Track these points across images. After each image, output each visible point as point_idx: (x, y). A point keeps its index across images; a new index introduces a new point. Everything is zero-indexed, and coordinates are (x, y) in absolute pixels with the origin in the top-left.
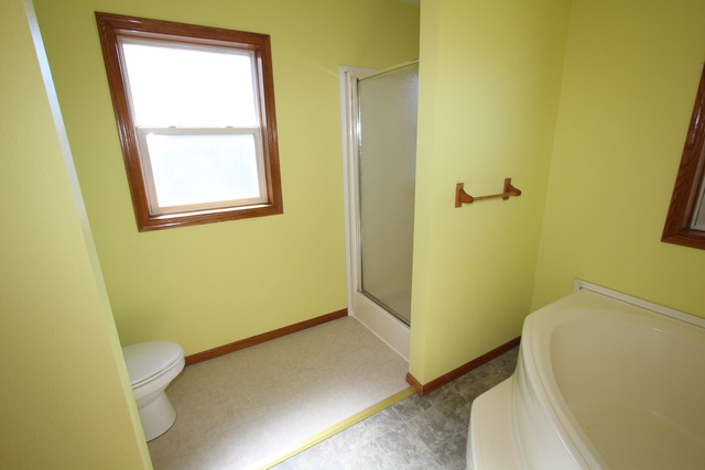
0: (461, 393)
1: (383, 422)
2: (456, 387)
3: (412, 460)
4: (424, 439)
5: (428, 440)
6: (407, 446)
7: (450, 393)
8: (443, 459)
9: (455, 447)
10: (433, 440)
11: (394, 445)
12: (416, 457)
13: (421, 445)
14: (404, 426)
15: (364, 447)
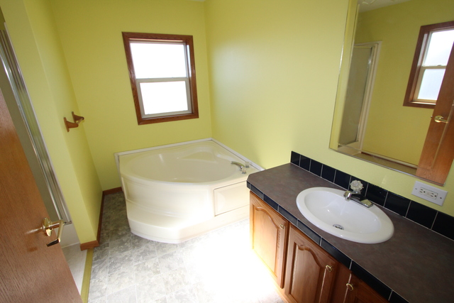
0: (112, 229)
1: (100, 268)
2: (106, 230)
3: (131, 258)
4: (125, 251)
5: (126, 249)
6: (123, 259)
7: (107, 234)
8: (139, 246)
9: (136, 240)
10: (127, 247)
11: (119, 265)
12: (131, 256)
13: (126, 253)
14: (110, 258)
15: (110, 280)
